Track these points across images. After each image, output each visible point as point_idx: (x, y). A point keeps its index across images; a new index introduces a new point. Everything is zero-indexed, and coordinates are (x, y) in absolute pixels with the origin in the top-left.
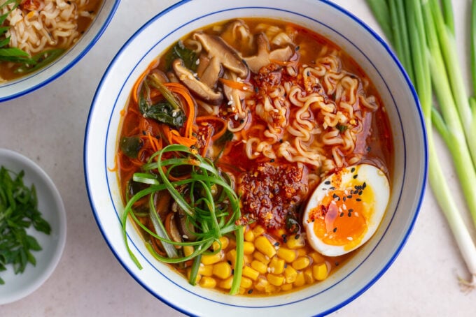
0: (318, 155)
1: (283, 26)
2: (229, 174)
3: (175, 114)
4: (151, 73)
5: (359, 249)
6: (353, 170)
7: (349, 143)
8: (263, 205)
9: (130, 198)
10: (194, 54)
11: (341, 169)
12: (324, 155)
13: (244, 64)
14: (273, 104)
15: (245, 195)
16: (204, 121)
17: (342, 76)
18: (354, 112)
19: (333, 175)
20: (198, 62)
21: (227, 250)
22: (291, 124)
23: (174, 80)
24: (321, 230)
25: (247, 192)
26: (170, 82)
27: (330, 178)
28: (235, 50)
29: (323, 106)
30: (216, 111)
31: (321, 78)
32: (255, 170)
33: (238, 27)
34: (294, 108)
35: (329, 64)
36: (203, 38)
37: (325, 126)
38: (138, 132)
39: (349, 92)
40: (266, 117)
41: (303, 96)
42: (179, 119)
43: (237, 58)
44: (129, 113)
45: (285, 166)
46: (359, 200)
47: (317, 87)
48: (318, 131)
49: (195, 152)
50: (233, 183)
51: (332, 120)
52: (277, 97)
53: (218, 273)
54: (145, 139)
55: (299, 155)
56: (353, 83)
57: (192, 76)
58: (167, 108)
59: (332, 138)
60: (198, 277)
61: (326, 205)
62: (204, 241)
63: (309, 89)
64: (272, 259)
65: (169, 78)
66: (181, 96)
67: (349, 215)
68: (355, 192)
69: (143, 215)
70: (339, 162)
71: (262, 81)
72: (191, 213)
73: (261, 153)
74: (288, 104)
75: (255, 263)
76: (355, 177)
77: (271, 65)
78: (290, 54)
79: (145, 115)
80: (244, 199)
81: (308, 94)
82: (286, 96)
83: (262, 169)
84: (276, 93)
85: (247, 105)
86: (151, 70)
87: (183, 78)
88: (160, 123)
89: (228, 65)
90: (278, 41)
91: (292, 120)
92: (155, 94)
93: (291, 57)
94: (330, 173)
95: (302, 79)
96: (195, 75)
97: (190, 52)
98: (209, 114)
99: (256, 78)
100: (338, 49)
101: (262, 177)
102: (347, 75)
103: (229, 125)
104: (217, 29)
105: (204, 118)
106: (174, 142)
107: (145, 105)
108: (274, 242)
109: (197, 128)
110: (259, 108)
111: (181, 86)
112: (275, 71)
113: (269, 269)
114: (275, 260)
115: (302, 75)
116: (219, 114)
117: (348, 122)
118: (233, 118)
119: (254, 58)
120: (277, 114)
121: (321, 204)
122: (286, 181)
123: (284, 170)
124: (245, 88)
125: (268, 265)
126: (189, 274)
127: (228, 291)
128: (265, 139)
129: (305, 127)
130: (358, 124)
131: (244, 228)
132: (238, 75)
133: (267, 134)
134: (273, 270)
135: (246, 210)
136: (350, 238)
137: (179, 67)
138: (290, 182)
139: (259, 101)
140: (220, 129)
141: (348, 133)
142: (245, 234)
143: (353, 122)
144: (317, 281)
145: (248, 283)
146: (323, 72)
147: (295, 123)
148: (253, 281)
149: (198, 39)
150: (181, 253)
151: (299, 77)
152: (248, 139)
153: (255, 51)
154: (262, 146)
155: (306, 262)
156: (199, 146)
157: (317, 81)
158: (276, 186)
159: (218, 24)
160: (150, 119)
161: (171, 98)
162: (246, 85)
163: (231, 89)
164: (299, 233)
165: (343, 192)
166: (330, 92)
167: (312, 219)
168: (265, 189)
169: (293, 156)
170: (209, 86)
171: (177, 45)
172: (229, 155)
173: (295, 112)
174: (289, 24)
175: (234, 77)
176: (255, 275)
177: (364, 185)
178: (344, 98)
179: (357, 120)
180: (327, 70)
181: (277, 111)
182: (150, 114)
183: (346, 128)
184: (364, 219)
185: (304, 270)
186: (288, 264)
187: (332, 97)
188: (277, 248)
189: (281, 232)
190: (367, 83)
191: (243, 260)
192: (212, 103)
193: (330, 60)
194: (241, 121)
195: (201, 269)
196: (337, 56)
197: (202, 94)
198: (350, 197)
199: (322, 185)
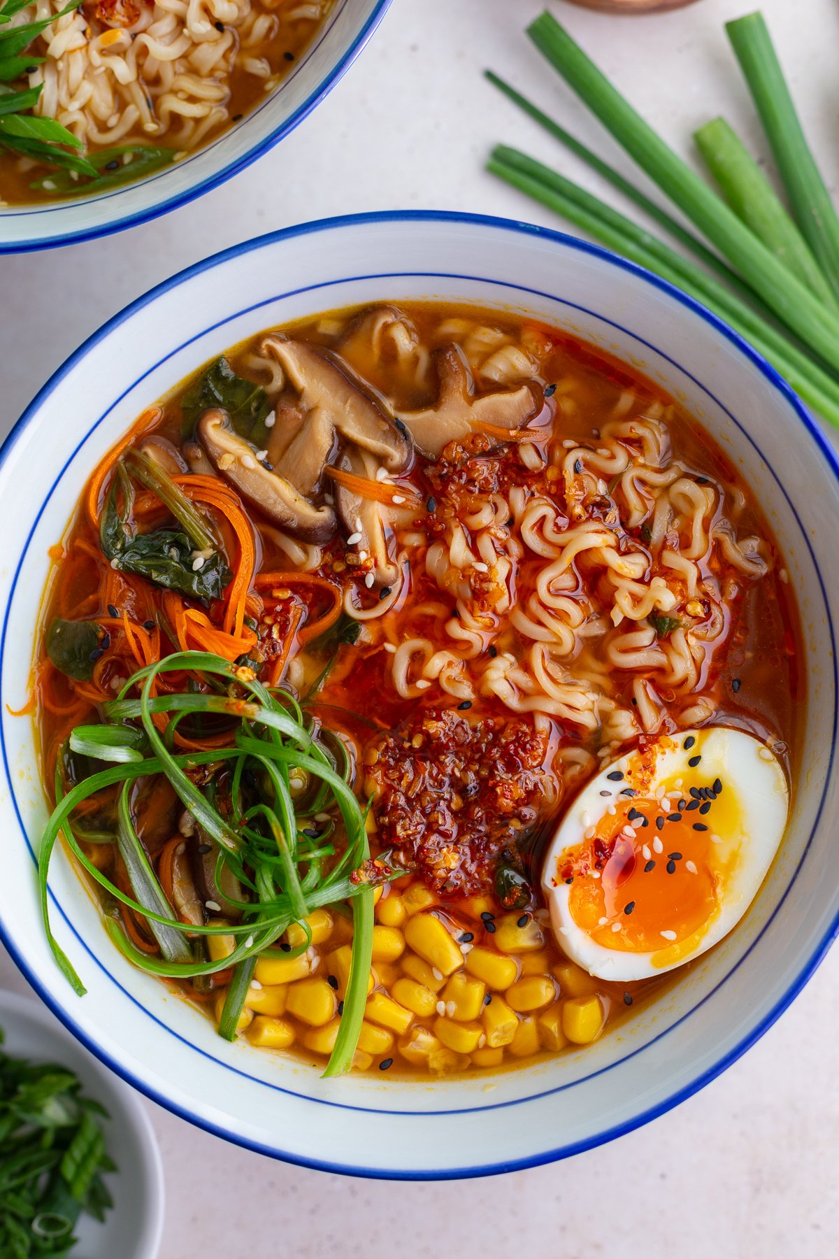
0: (593, 697)
1: (513, 329)
2: (343, 737)
3: (198, 564)
4: (139, 444)
5: (695, 963)
6: (688, 743)
7: (682, 667)
8: (432, 828)
9: (66, 790)
10: (263, 396)
11: (654, 739)
12: (612, 698)
13: (398, 431)
14: (474, 549)
15: (385, 797)
16: (281, 586)
17: (671, 475)
18: (700, 580)
19: (633, 754)
20: (270, 420)
21: (325, 949)
22: (523, 605)
23: (202, 467)
24: (592, 907)
25: (390, 788)
26: (191, 472)
27: (624, 763)
28: (377, 393)
29: (613, 559)
30: (316, 558)
31: (613, 480)
32: (417, 729)
33: (387, 327)
34: (532, 563)
35: (638, 443)
36: (286, 351)
37: (617, 617)
38: (96, 607)
39: (689, 521)
40: (453, 583)
41: (558, 529)
42: (211, 577)
43: (381, 414)
44: (74, 553)
45: (501, 720)
46: (700, 828)
47: (602, 505)
48: (597, 629)
49: (246, 675)
50: (351, 763)
51: (637, 600)
52: (486, 529)
53: (298, 1010)
54: (114, 630)
55: (542, 693)
56: (703, 499)
57: (251, 459)
58: (177, 544)
59: (637, 649)
60: (244, 1017)
61: (605, 839)
62: (261, 924)
63: (578, 510)
64: (450, 977)
65: (188, 461)
66: (219, 513)
67: (670, 869)
68: (691, 806)
69: (101, 837)
70: (652, 720)
71: (446, 480)
72: (229, 845)
73: (436, 682)
74: (515, 549)
75: (402, 987)
76: (694, 762)
77: (475, 437)
78: (528, 410)
79: (115, 563)
80: (381, 808)
81: (574, 523)
82: (513, 524)
83: (434, 727)
84: (485, 517)
85: (400, 548)
86: (140, 437)
87: (226, 464)
88: (159, 586)
89: (353, 431)
90: (497, 369)
91: (525, 593)
92: (146, 505)
93: (531, 417)
94: (625, 748)
95: (560, 482)
96: (262, 455)
97: (250, 388)
98: (295, 568)
99: (430, 471)
100: (666, 401)
101: (432, 750)
102: (686, 476)
103: (349, 600)
104: (329, 328)
105: (281, 577)
106: (193, 643)
107: (118, 535)
108: (459, 933)
109: (259, 605)
110: (434, 557)
111: (221, 486)
112: (485, 454)
113: (441, 1007)
114: (459, 981)
115: (561, 469)
116: (324, 567)
117: (682, 608)
118: (361, 581)
119: (428, 415)
120: (484, 578)
121: (592, 834)
122: (500, 765)
123: (498, 733)
124: (398, 499)
125: (440, 994)
126: (220, 1007)
127: (323, 1059)
128: (448, 643)
129: (560, 615)
130: (709, 614)
131: (377, 891)
132: (381, 460)
133: (455, 630)
134: (452, 1008)
135: (384, 839)
136: (670, 935)
137: (217, 432)
138: (512, 767)
139: (438, 537)
140: (323, 613)
141: (679, 637)
142: (377, 908)
143: (698, 609)
144: (572, 1046)
145: (381, 1042)
146: (620, 463)
147: (533, 605)
148: (396, 1037)
149: (273, 355)
150: (200, 948)
151: (551, 475)
152: (400, 639)
153: (431, 397)
154: (438, 663)
155: (545, 992)
156: (262, 658)
157: (602, 487)
158: (471, 775)
159: (331, 316)
160: (130, 574)
161: (191, 517)
162: (403, 490)
163: (359, 501)
164: (529, 909)
165: (656, 804)
166: (637, 519)
167: (567, 875)
168: (441, 784)
169: (523, 694)
170: (299, 487)
171: (213, 370)
172: (346, 682)
173: (537, 571)
174: (529, 324)
175: (370, 465)
176: (402, 1020)
177: (717, 787)
178: (674, 539)
179: (706, 602)
180: (631, 458)
181: (483, 568)
182: (131, 559)
183: (674, 625)
184: (713, 882)
185: (540, 1012)
186: (492, 995)
187: (641, 535)
188: (466, 948)
189: (480, 905)
190: (741, 502)
191: (368, 979)
192: (304, 536)
193: (639, 430)
194: (382, 590)
195: (255, 996)
196: (662, 419)
197: (278, 509)
198: (675, 818)
199: (600, 782)
